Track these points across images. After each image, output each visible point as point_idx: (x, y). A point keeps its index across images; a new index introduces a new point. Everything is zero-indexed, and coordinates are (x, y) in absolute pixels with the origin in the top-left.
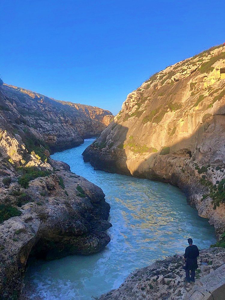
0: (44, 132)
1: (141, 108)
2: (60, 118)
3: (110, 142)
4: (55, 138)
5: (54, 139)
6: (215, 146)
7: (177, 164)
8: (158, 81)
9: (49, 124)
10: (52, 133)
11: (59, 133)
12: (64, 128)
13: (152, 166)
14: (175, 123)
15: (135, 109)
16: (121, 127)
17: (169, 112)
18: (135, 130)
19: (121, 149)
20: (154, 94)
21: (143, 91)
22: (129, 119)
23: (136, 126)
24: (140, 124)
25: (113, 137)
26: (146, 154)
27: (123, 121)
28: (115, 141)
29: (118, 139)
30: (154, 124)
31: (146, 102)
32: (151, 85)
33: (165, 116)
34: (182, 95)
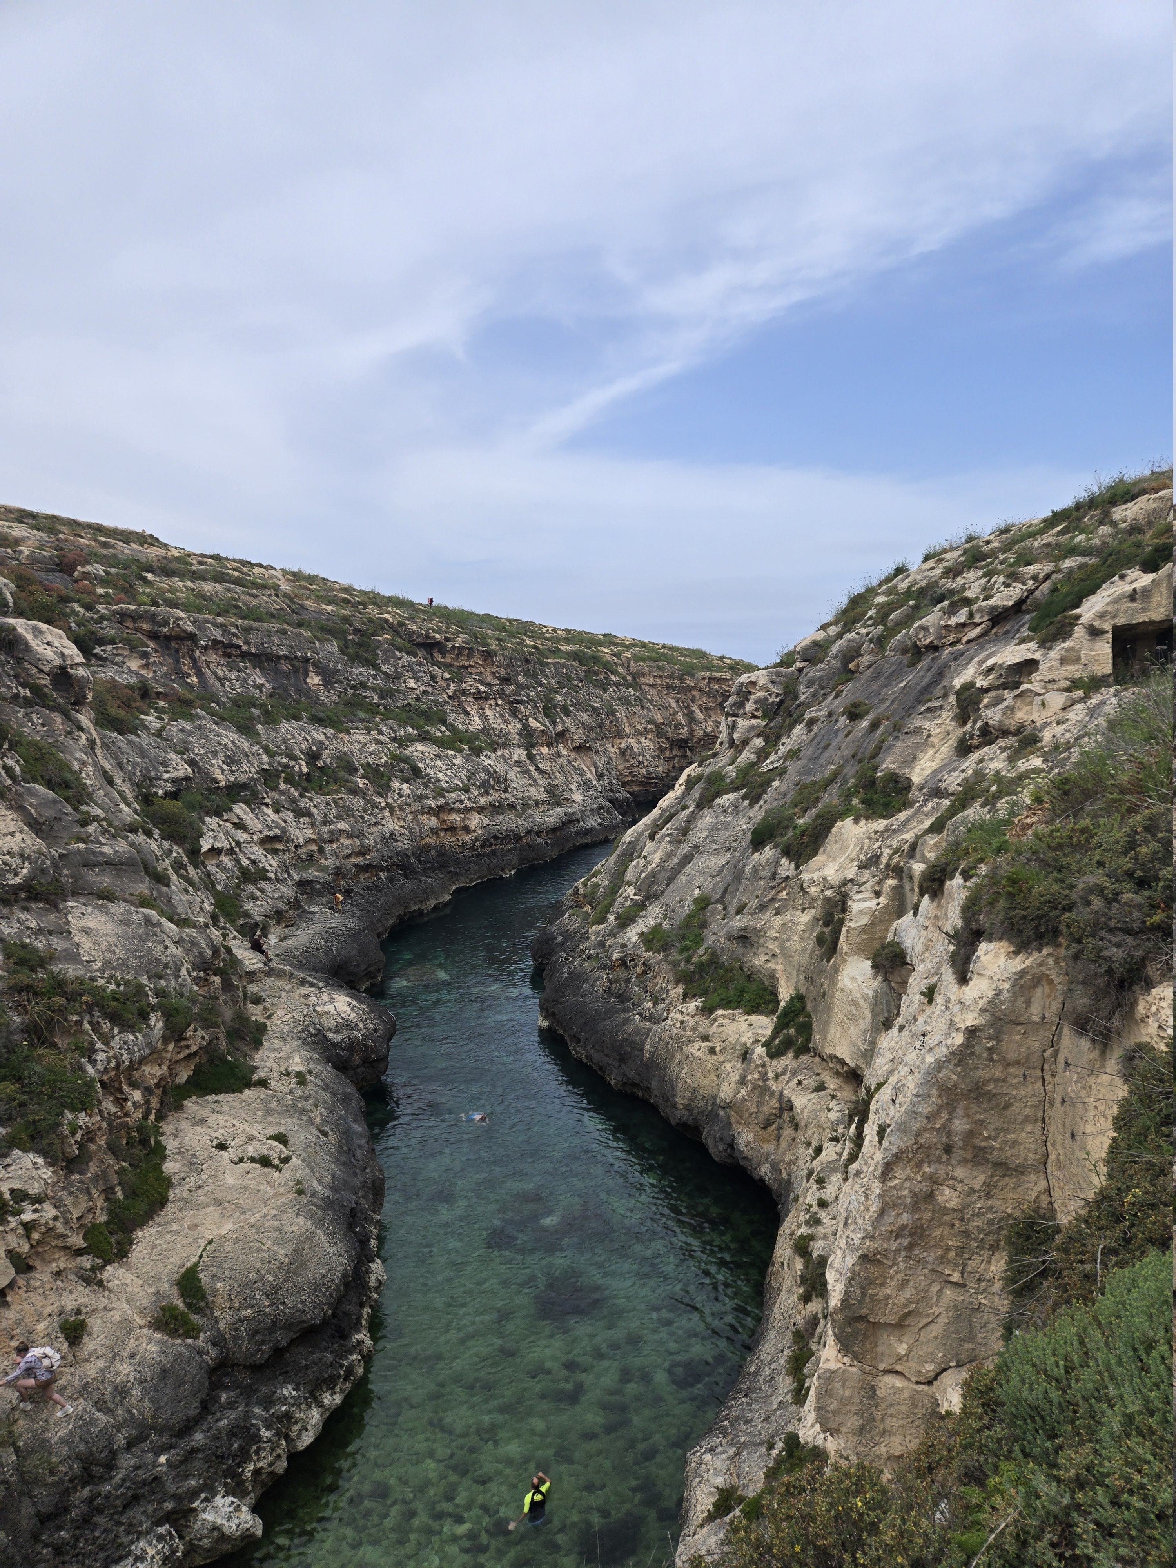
0: (420, 798)
1: (772, 758)
2: (526, 726)
3: (626, 898)
4: (475, 821)
5: (466, 829)
8: (864, 631)
9: (458, 761)
10: (461, 802)
11: (503, 796)
12: (541, 766)
13: (726, 1092)
14: (845, 896)
15: (753, 757)
16: (684, 835)
17: (849, 821)
18: (723, 866)
19: (650, 954)
20: (836, 697)
21: (800, 670)
22: (718, 801)
23: (735, 844)
24: (745, 843)
25: (643, 875)
26: (724, 1016)
27: (697, 806)
28: (648, 898)
29: (663, 892)
30: (786, 867)
31: (795, 731)
32: (835, 649)
33: (831, 837)
34: (919, 739)
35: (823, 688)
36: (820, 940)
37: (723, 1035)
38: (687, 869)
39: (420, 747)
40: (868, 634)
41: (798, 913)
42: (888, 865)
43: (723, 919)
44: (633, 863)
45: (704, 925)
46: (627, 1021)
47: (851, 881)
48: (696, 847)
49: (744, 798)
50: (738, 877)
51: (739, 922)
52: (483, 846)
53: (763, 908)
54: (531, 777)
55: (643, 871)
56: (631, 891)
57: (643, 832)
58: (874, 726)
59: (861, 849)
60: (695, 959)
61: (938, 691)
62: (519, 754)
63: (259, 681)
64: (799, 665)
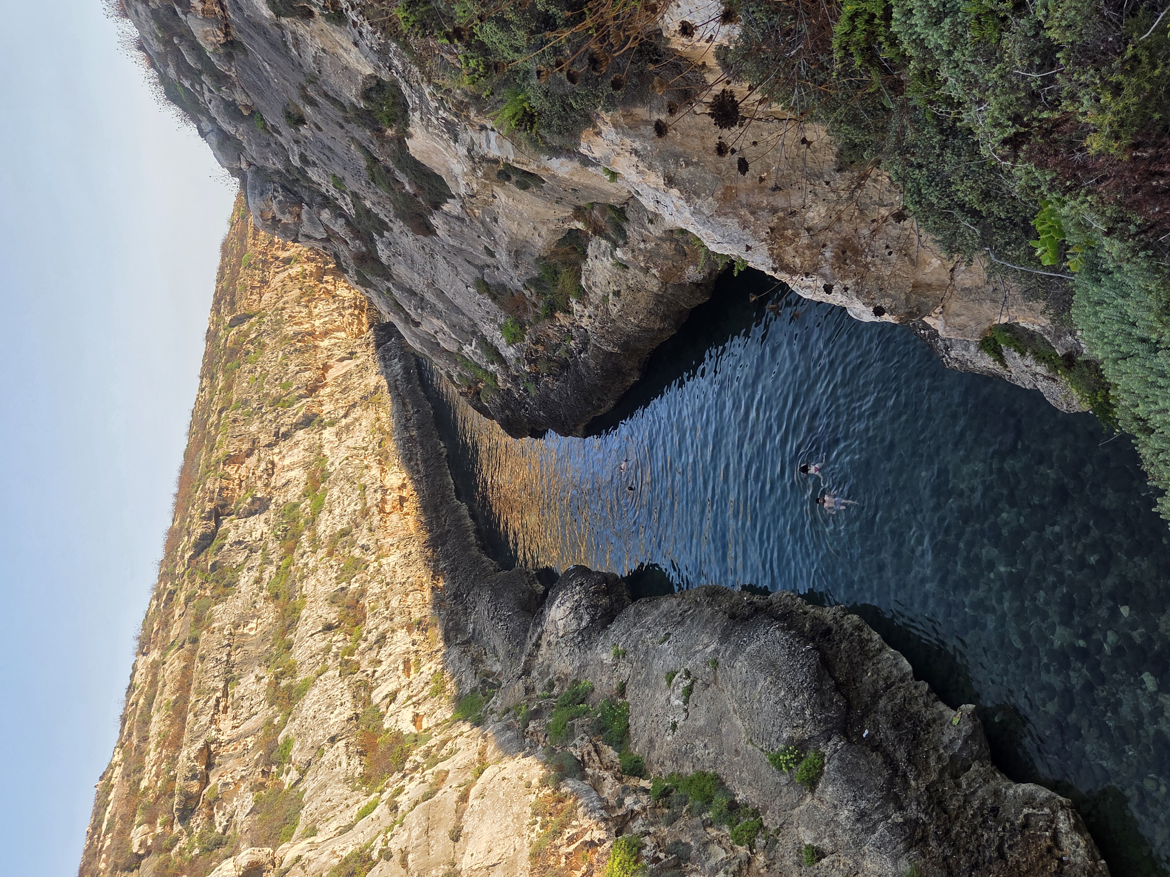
3: (474, 353)
4: (394, 479)
5: (401, 487)
8: (207, 95)
9: (335, 492)
10: (375, 492)
11: (370, 452)
12: (342, 412)
13: (653, 285)
14: (484, 159)
15: (341, 221)
16: (415, 294)
17: (408, 142)
18: (448, 262)
19: (526, 337)
20: (280, 133)
21: (250, 164)
22: (384, 259)
23: (427, 250)
24: (426, 240)
25: (453, 336)
26: (587, 279)
27: (388, 280)
28: (474, 333)
29: (470, 319)
30: (451, 207)
31: (315, 178)
32: (226, 127)
33: (424, 162)
34: (327, 60)
35: (269, 145)
36: (524, 187)
37: (604, 282)
38: (449, 295)
39: (321, 528)
40: (210, 91)
41: (496, 201)
42: (456, 115)
43: (498, 269)
44: (442, 343)
45: (503, 286)
46: (585, 363)
47: (469, 151)
48: (428, 286)
49: (382, 236)
50: (459, 252)
51: (503, 257)
52: (418, 472)
53: (490, 233)
54: (353, 423)
55: (450, 336)
56: (467, 349)
57: (411, 331)
58: (312, 103)
59: (438, 136)
60: (534, 299)
61: (275, 32)
62: (328, 433)
63: (253, 679)
64: (244, 166)
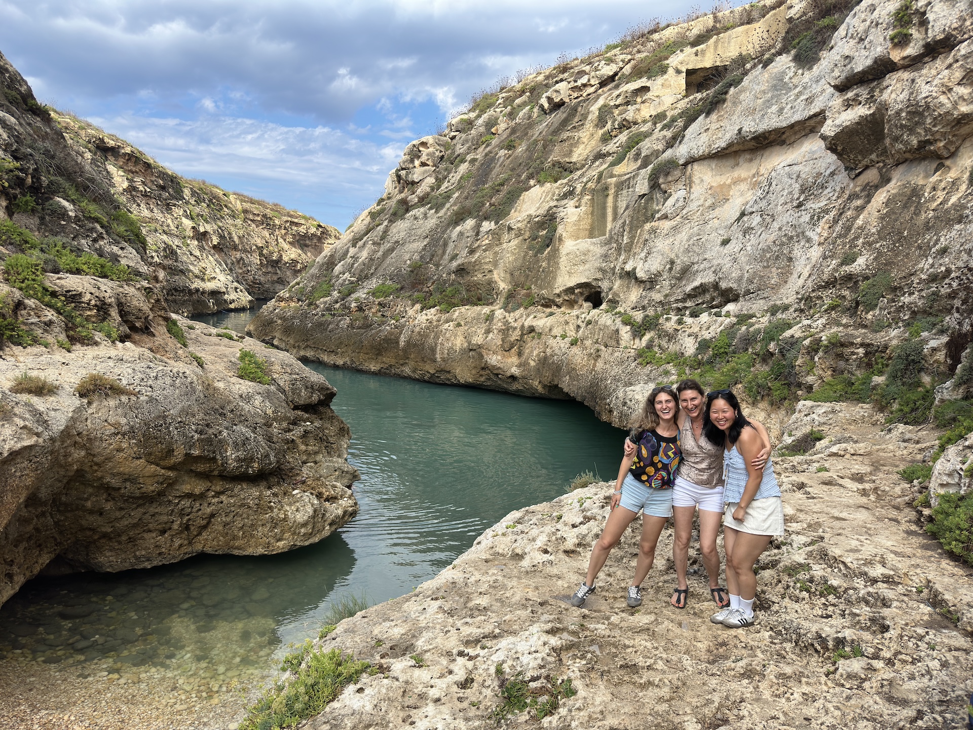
1: (446, 184)
6: (687, 251)
7: (557, 331)
8: (498, 110)
10: (152, 257)
11: (175, 264)
13: (477, 341)
14: (553, 215)
15: (428, 189)
16: (384, 238)
17: (534, 189)
18: (425, 245)
19: (382, 299)
21: (453, 138)
22: (409, 214)
23: (431, 233)
25: (356, 265)
26: (460, 309)
27: (390, 222)
28: (362, 278)
29: (372, 274)
30: (487, 225)
31: (461, 168)
32: (479, 122)
33: (520, 201)
34: (572, 142)
35: (474, 145)
36: (531, 248)
37: (465, 316)
38: (393, 255)
40: (501, 111)
42: (584, 190)
44: (340, 264)
45: (424, 274)
47: (555, 207)
50: (443, 244)
51: (454, 264)
53: (473, 252)
54: (188, 258)
55: (353, 264)
56: (347, 276)
59: (552, 195)
62: (178, 241)
64: (453, 134)
